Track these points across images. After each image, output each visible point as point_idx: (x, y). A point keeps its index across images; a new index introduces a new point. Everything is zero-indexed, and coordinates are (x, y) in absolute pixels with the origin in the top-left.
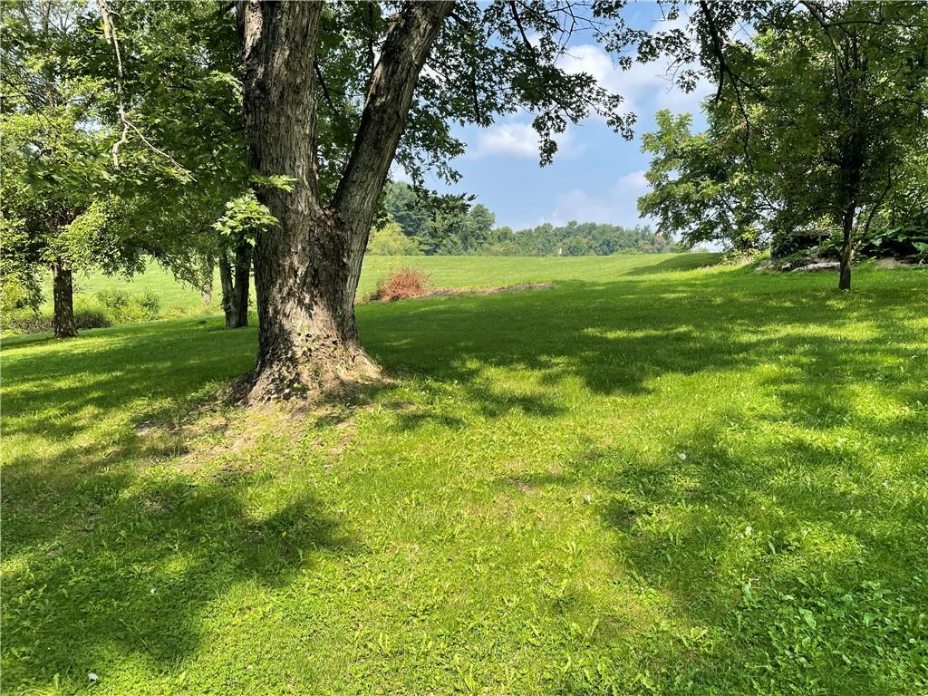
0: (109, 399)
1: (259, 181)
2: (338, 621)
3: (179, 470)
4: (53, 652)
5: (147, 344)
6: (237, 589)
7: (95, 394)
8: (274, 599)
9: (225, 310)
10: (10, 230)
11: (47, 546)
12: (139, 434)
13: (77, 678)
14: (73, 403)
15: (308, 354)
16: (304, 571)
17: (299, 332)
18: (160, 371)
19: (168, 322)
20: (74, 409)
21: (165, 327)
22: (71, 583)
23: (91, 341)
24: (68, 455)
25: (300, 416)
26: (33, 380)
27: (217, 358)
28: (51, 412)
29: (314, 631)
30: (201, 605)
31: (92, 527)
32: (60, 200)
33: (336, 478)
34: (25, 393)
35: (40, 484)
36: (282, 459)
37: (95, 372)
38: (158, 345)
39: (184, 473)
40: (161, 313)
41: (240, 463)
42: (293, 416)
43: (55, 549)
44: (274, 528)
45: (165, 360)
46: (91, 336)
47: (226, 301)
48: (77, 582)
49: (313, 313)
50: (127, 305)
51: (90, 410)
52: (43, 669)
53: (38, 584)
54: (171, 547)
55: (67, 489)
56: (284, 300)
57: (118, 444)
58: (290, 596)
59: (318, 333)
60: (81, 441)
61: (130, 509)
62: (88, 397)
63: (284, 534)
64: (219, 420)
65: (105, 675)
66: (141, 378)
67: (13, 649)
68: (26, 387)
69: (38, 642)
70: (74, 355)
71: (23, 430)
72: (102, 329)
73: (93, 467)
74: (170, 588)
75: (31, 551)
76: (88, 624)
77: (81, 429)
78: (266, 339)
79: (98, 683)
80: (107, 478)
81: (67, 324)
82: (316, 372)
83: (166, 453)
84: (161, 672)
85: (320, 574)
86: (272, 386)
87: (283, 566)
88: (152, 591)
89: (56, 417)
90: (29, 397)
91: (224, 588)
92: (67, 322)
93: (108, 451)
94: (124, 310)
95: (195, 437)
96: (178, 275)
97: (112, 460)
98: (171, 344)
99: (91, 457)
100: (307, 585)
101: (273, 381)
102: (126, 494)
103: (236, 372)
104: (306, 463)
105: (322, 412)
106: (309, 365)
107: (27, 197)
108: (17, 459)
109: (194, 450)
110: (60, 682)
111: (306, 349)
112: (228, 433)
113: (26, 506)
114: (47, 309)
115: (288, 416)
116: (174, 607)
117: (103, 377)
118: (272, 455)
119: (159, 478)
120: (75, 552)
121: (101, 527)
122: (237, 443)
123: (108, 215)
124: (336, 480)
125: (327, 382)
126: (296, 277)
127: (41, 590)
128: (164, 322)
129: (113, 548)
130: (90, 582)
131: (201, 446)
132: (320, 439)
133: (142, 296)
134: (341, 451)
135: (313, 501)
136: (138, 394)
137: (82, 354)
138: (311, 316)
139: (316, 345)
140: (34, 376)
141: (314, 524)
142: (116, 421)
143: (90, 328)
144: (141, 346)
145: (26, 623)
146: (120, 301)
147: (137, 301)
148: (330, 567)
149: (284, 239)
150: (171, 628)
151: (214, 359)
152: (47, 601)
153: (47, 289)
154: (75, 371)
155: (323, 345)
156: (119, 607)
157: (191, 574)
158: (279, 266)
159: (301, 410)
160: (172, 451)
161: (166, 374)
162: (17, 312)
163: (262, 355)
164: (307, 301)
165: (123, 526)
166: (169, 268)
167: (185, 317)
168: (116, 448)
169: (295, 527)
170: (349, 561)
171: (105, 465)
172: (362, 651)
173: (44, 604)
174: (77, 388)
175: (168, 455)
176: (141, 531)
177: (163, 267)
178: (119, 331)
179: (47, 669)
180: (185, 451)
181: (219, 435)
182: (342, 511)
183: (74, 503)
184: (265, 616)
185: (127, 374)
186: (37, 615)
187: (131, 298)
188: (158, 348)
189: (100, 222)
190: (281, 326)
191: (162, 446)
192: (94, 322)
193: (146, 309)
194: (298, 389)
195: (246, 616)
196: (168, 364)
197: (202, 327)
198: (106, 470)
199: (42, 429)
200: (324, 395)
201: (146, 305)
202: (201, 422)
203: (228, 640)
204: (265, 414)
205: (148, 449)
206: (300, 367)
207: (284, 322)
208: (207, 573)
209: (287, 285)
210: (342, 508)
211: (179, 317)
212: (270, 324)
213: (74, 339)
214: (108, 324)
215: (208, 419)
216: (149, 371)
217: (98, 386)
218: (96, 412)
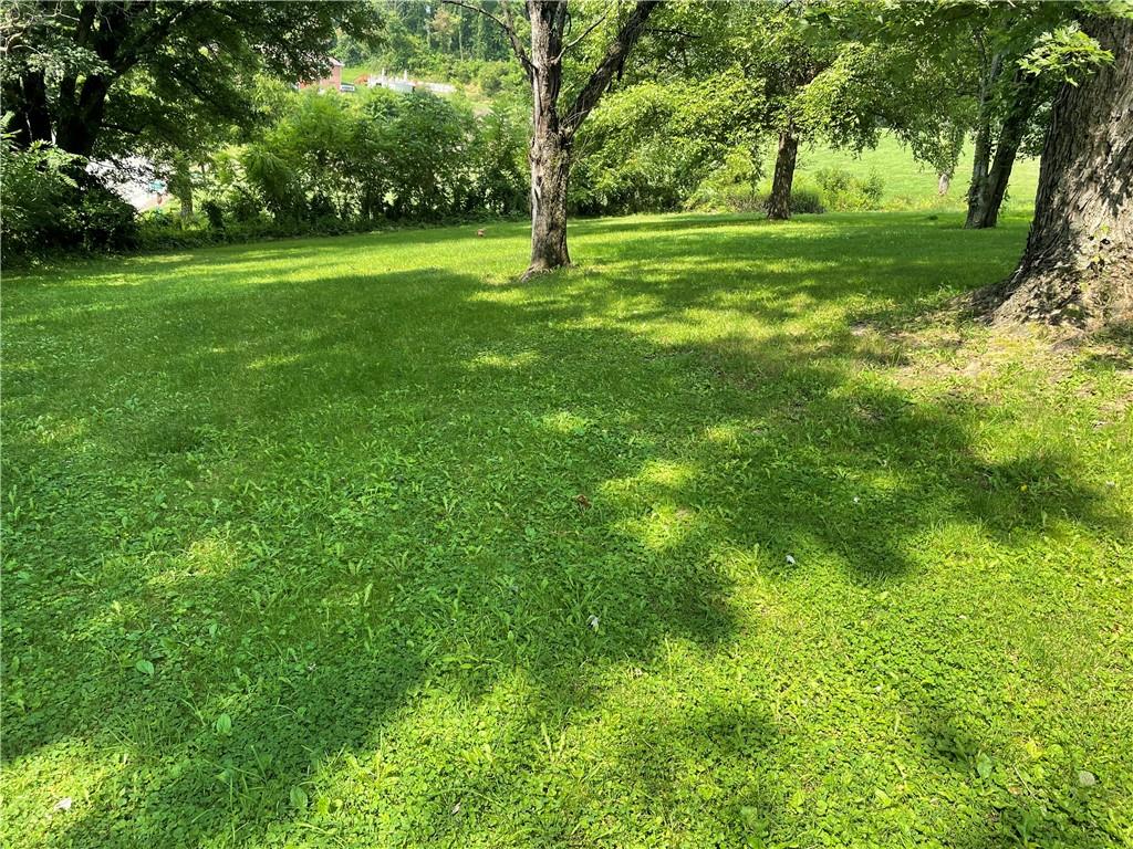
0: (823, 291)
1: (1091, 9)
2: (1089, 613)
3: (895, 382)
4: (753, 523)
5: (865, 236)
6: (955, 530)
7: (808, 283)
8: (1002, 557)
9: (969, 203)
10: (749, 92)
11: (753, 424)
12: (854, 333)
13: (775, 555)
14: (785, 288)
15: (1097, 268)
16: (1046, 539)
17: (1091, 234)
18: (880, 267)
19: (890, 214)
20: (786, 295)
21: (885, 219)
22: (774, 465)
23: (805, 226)
24: (778, 341)
25: (1069, 351)
26: (747, 259)
27: (953, 262)
28: (763, 294)
29: (1053, 611)
30: (910, 532)
31: (797, 417)
32: (804, 55)
33: (1109, 440)
34: (739, 271)
35: (749, 363)
36: (1031, 399)
37: (809, 259)
38: (879, 238)
39: (901, 387)
40: (883, 202)
41: (970, 391)
42: (1056, 348)
43: (761, 429)
44: (1009, 478)
45: (888, 255)
46: (804, 221)
47: (974, 190)
48: (780, 467)
49: (1120, 209)
50: (846, 189)
51: (802, 299)
52: (744, 535)
53: (743, 457)
54: (880, 461)
55: (776, 375)
56: (1079, 186)
57: (831, 339)
58: (1024, 561)
59: (1122, 239)
60: (793, 328)
61: (838, 409)
62: (800, 285)
63: (1024, 488)
64: (951, 335)
65: (802, 563)
66: (858, 272)
67: (719, 507)
68: (740, 265)
69: (740, 509)
70: (787, 239)
71: (737, 308)
72: (814, 215)
73: (802, 357)
74: (875, 502)
75: (738, 424)
76: (788, 509)
77: (794, 316)
78: (1039, 240)
79: (795, 567)
80: (816, 372)
81: (782, 204)
82: (1104, 294)
83: (882, 360)
84: (859, 581)
85: (1069, 550)
86: (1035, 303)
87: (1019, 524)
88: (856, 499)
89: (768, 299)
90: (743, 276)
91: (940, 522)
92: (784, 202)
93: (819, 345)
94: (842, 194)
95: (919, 348)
96: (918, 153)
97: (821, 355)
98: (894, 238)
99: (801, 347)
100: (1049, 556)
101: (1036, 296)
102: (834, 393)
103: (977, 281)
104: (1064, 412)
105: (1101, 350)
106: (1094, 284)
107: (771, 52)
108: (730, 334)
109: (915, 363)
110: (759, 553)
111: (1096, 260)
112: (960, 352)
113: (735, 380)
114: (765, 186)
115: (1048, 347)
116: (878, 523)
117: (817, 266)
118: (1017, 391)
119: (873, 386)
120: (780, 436)
121: (807, 420)
122: (971, 366)
123: (854, 72)
124: (1109, 443)
125: (1117, 311)
126: (1107, 154)
127: (746, 463)
128: (883, 214)
129: (817, 443)
130: (792, 469)
131: (924, 361)
132: (1092, 386)
133: (865, 180)
134: (1121, 407)
135: (1069, 459)
136: (855, 289)
137: (796, 238)
138: (1115, 214)
139: (1114, 256)
140: (749, 255)
141: (1067, 488)
142: (830, 314)
143: (802, 212)
144: (860, 237)
145: (731, 489)
146: (840, 183)
147: (858, 186)
148: (1085, 546)
149: (1104, 98)
150: (873, 543)
151: (949, 262)
152: (751, 475)
153: (769, 164)
154: (788, 256)
155: (1125, 257)
156: (819, 504)
157: (900, 495)
158: (1086, 137)
159: (1070, 342)
160: (890, 360)
161: (887, 272)
162: (734, 187)
163: (1027, 260)
164: (1115, 190)
165: (829, 425)
166: (909, 143)
167: (910, 210)
168: (828, 343)
169: (1039, 484)
170: (1114, 548)
171: (815, 358)
172: (1119, 659)
173: (748, 476)
174: (789, 274)
175: (885, 363)
176: (848, 435)
177: (902, 142)
178: (832, 219)
179: (748, 536)
180: (905, 362)
181: (949, 352)
182: (1112, 483)
183: (781, 390)
184: (986, 571)
185: (842, 265)
186: (741, 484)
187: (852, 181)
188: (879, 242)
189: (843, 81)
190: (1067, 222)
191: (878, 351)
192: (808, 206)
193: (866, 195)
194: (1072, 313)
195: (963, 563)
196: (890, 261)
197: (932, 223)
198: (816, 364)
199: (753, 309)
200: (1108, 328)
201: (866, 191)
202: (929, 332)
203: (938, 579)
204: (1016, 338)
205: (862, 351)
206: (1081, 285)
207: (1073, 217)
208: (918, 501)
209: (1091, 164)
210: (1113, 480)
211: (902, 209)
212: (1051, 219)
213: (786, 222)
214: (821, 210)
215: (938, 331)
216: (868, 267)
217: (811, 274)
218: (808, 301)
